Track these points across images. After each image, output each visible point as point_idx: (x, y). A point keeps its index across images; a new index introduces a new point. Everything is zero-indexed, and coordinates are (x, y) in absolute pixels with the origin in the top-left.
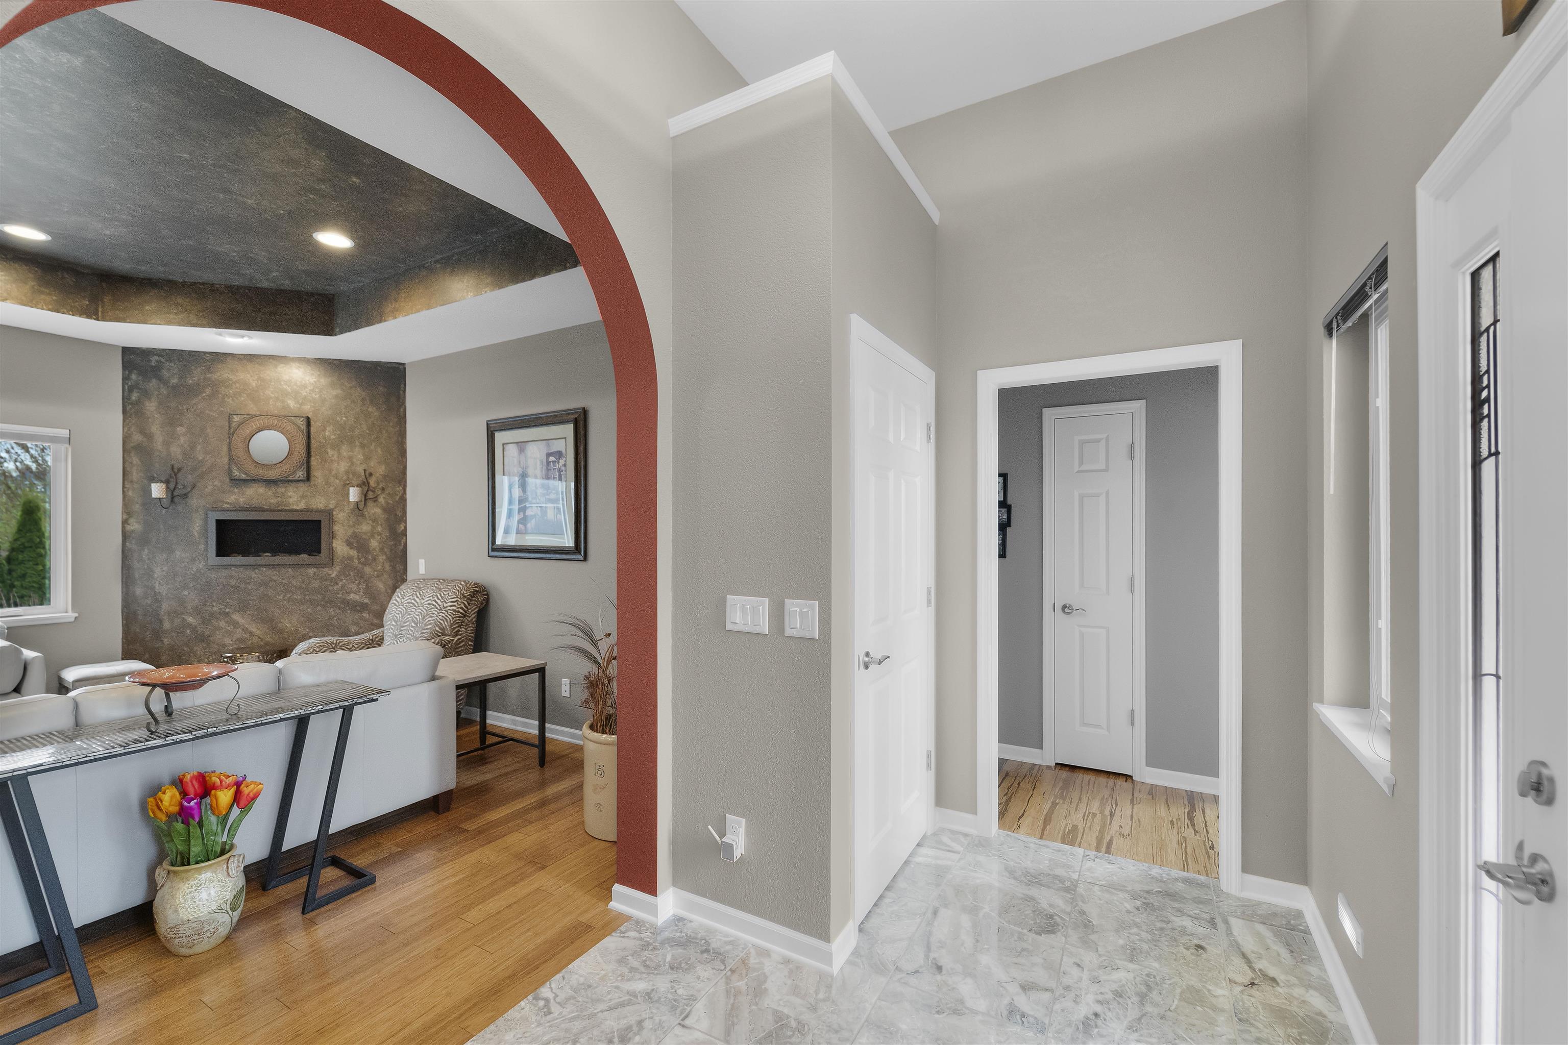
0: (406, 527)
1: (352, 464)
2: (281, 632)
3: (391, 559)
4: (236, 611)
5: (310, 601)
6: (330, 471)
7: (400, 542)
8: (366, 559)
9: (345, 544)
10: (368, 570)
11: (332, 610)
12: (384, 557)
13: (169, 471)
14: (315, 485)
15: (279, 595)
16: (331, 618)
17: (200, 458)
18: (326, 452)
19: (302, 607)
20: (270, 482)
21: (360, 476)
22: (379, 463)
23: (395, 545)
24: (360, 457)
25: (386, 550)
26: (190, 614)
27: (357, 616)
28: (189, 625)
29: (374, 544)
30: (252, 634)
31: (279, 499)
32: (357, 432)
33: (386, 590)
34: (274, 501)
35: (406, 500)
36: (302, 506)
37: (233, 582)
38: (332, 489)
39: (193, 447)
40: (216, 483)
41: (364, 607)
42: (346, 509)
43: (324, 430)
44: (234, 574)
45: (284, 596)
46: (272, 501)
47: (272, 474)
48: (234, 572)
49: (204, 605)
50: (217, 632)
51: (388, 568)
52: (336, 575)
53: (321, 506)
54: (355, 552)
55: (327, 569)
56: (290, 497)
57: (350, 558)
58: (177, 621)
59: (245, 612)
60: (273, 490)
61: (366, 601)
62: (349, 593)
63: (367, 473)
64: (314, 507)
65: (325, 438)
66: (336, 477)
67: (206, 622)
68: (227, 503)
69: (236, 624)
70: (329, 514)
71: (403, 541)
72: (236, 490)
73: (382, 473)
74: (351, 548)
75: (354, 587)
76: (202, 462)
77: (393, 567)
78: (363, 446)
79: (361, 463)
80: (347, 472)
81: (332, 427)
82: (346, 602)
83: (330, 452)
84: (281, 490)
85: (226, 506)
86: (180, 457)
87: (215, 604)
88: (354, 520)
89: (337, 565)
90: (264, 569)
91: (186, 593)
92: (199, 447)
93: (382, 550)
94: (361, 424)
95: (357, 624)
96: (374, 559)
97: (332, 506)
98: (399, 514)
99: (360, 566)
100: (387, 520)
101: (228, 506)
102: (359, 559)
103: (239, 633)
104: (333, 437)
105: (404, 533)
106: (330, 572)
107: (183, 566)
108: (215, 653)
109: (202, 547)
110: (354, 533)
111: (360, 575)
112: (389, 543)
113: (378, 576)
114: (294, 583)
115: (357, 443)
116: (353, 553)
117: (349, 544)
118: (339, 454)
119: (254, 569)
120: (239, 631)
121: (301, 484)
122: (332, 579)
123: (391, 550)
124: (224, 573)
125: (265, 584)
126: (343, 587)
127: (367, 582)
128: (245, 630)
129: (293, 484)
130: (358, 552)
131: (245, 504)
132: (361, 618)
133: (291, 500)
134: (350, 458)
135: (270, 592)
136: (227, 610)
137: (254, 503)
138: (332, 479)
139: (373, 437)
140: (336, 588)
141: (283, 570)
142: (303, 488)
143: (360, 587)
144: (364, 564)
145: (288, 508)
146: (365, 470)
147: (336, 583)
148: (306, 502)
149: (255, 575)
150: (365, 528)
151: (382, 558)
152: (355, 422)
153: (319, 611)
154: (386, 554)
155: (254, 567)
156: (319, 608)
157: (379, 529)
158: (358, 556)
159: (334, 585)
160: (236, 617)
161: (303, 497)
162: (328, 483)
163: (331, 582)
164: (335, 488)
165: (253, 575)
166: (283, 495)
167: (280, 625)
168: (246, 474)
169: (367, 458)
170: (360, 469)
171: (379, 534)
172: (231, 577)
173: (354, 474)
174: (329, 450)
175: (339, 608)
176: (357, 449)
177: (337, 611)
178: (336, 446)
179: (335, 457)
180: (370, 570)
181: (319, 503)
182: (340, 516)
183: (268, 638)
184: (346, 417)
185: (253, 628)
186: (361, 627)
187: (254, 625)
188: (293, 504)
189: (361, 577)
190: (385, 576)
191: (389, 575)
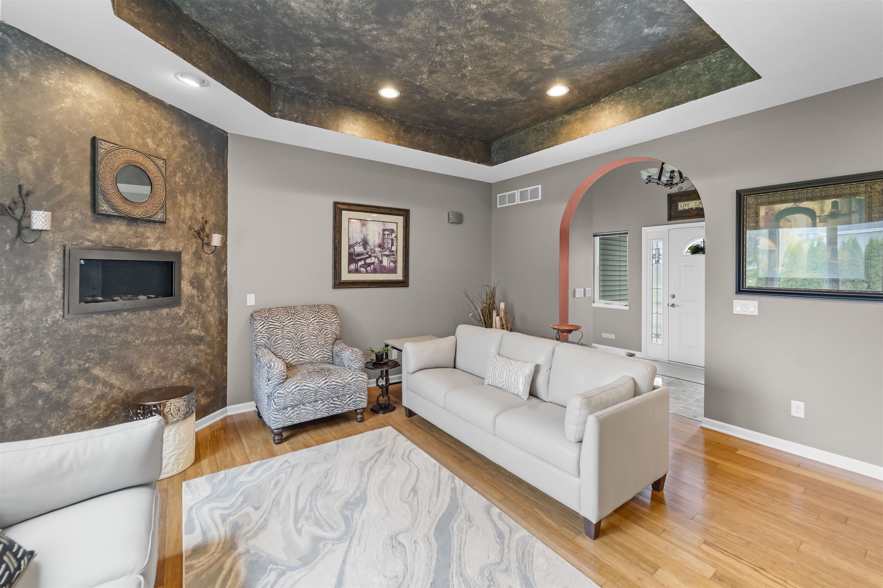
0: (226, 268)
1: (195, 211)
2: (139, 377)
3: (217, 296)
4: (96, 364)
5: (163, 341)
6: (179, 215)
7: (223, 281)
8: (203, 297)
9: (189, 284)
10: (204, 306)
11: (179, 347)
12: (214, 294)
13: (16, 194)
14: (168, 227)
15: (138, 339)
16: (178, 354)
17: (58, 183)
18: (176, 197)
19: (157, 348)
20: (132, 220)
21: (199, 222)
22: (211, 212)
23: (220, 283)
24: (200, 205)
25: (215, 288)
26: (43, 379)
27: (197, 348)
28: (41, 393)
29: (208, 283)
30: (112, 386)
31: (139, 239)
32: (198, 183)
33: (215, 323)
34: (134, 241)
35: (227, 246)
36: (157, 247)
37: (94, 332)
38: (180, 233)
39: (48, 167)
40: (77, 215)
41: (201, 339)
42: (190, 251)
43: (175, 175)
44: (95, 322)
45: (142, 340)
46: (133, 241)
47: (137, 213)
48: (94, 320)
49: (61, 364)
50: (76, 394)
51: (216, 304)
52: (184, 314)
53: (173, 249)
54: (196, 291)
55: (176, 308)
56: (149, 238)
57: (193, 297)
58: (26, 392)
59: (105, 363)
60: (134, 228)
61: (203, 334)
62: (191, 329)
63: (204, 220)
64: (167, 249)
65: (175, 184)
66: (183, 221)
67: (61, 385)
68: (89, 240)
69: (95, 380)
70: (178, 254)
71: (225, 280)
72: (98, 226)
73: (213, 222)
74: (193, 288)
75: (194, 323)
76: (60, 188)
77: (219, 302)
78: (202, 196)
79: (200, 212)
80: (191, 218)
81: (180, 174)
82: (189, 337)
83: (179, 198)
84: (141, 230)
85: (87, 243)
86: (32, 177)
87: (73, 361)
88: (195, 262)
89: (184, 304)
90: (125, 314)
91: (37, 353)
92: (56, 169)
93: (212, 288)
94: (201, 177)
95: (196, 356)
96: (208, 297)
97: (180, 249)
98: (223, 257)
99: (199, 303)
100: (216, 262)
101: (90, 243)
102: (198, 297)
103: (99, 389)
104: (181, 183)
105: (225, 274)
106: (179, 311)
107: (34, 318)
108: (73, 420)
109: (59, 293)
110: (195, 273)
111: (199, 311)
112: (217, 282)
113: (210, 311)
114: (151, 324)
115: (198, 193)
116: (195, 292)
117: (192, 284)
118: (186, 200)
119: (115, 315)
120: (99, 387)
121: (157, 226)
122: (180, 317)
123: (218, 288)
124: (85, 322)
125: (125, 329)
126: (187, 324)
127: (203, 317)
128: (105, 384)
129: (151, 225)
130: (198, 291)
131: (108, 242)
132: (199, 350)
133: (149, 241)
134: (193, 205)
135: (130, 338)
136: (87, 365)
137: (116, 241)
138: (181, 223)
139: (208, 190)
140: (182, 325)
141: (141, 313)
142: (159, 228)
143: (199, 322)
144: (202, 301)
145: (146, 249)
146: (203, 218)
147: (183, 321)
148: (161, 244)
149: (116, 321)
150: (202, 269)
151: (212, 295)
152: (197, 173)
153: (170, 350)
154: (215, 292)
155: (115, 312)
156: (170, 347)
157: (211, 270)
158: (198, 294)
159: (181, 323)
160: (97, 371)
161: (159, 238)
162: (178, 227)
163: (179, 320)
164: (183, 232)
165: (115, 321)
166: (142, 235)
167: (138, 371)
168: (114, 209)
169: (204, 207)
170: (199, 216)
171: (211, 274)
172: (92, 326)
173: (196, 220)
174: (178, 196)
175: (185, 344)
176: (198, 198)
177: (183, 347)
178: (184, 194)
179: (183, 203)
180: (205, 306)
181: (171, 245)
182: (186, 258)
183: (128, 388)
184: (191, 167)
185: (113, 380)
186: (199, 358)
187: (114, 377)
188: (150, 245)
189: (200, 314)
190: (215, 311)
191: (217, 310)
